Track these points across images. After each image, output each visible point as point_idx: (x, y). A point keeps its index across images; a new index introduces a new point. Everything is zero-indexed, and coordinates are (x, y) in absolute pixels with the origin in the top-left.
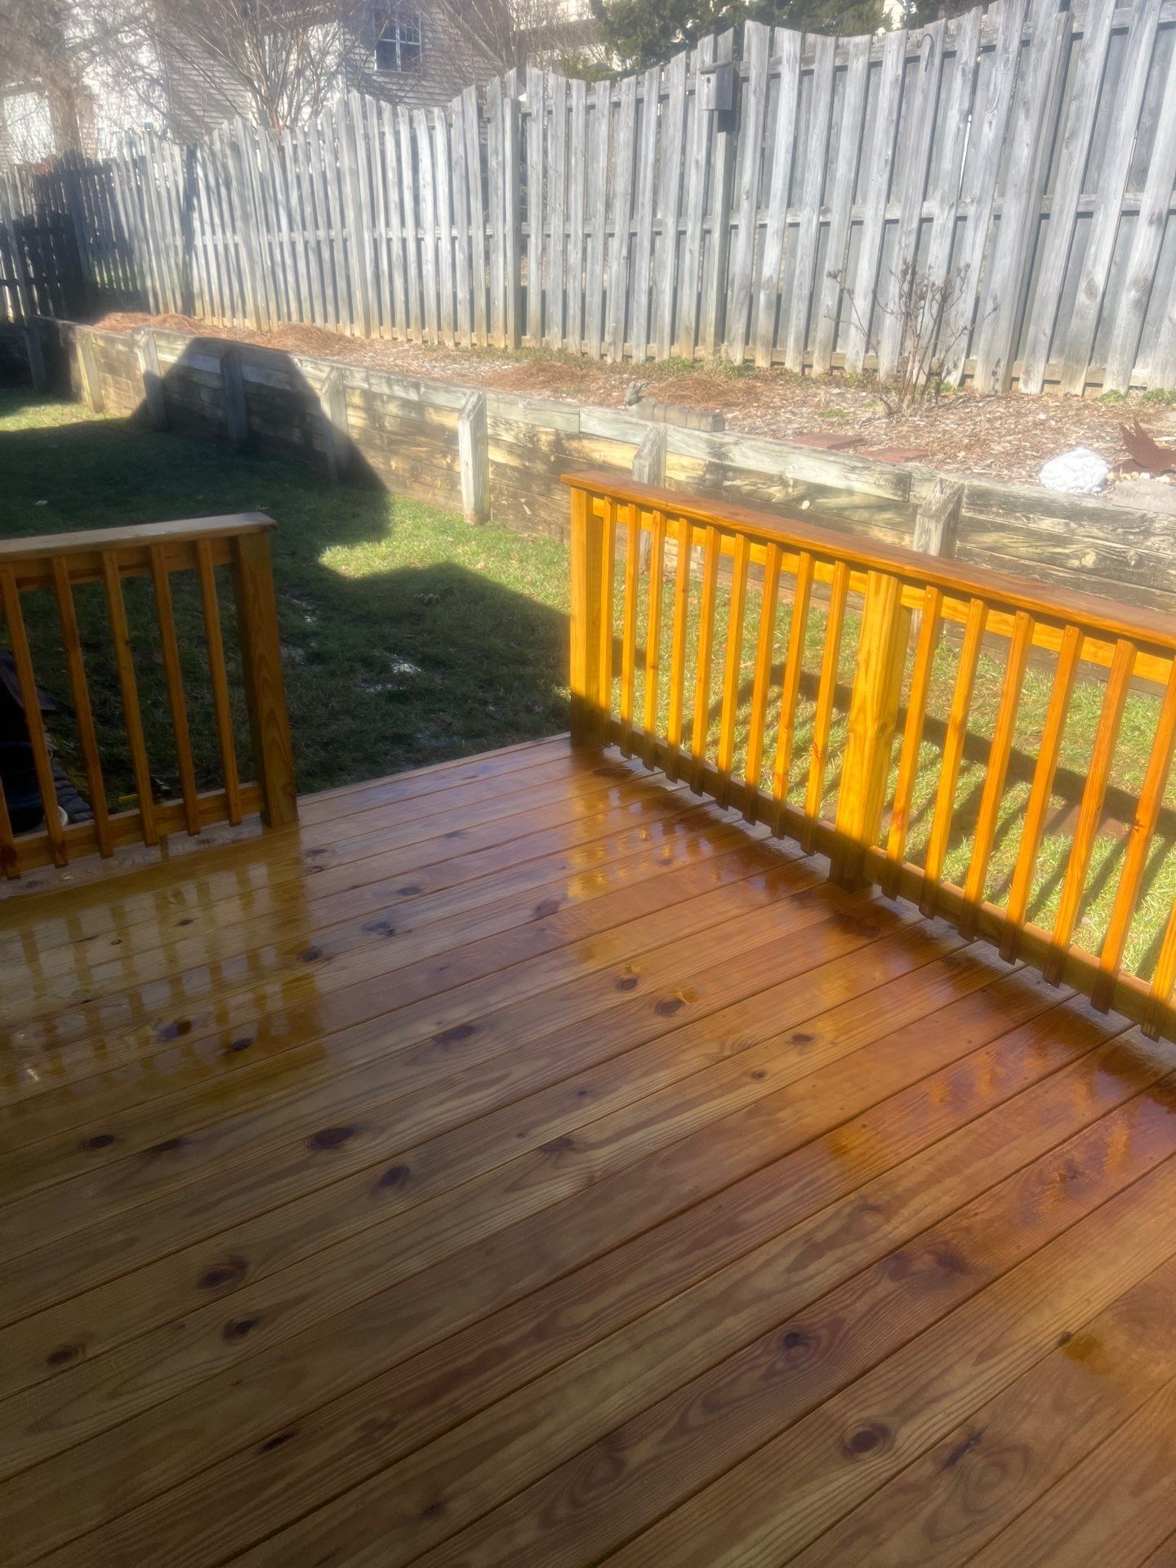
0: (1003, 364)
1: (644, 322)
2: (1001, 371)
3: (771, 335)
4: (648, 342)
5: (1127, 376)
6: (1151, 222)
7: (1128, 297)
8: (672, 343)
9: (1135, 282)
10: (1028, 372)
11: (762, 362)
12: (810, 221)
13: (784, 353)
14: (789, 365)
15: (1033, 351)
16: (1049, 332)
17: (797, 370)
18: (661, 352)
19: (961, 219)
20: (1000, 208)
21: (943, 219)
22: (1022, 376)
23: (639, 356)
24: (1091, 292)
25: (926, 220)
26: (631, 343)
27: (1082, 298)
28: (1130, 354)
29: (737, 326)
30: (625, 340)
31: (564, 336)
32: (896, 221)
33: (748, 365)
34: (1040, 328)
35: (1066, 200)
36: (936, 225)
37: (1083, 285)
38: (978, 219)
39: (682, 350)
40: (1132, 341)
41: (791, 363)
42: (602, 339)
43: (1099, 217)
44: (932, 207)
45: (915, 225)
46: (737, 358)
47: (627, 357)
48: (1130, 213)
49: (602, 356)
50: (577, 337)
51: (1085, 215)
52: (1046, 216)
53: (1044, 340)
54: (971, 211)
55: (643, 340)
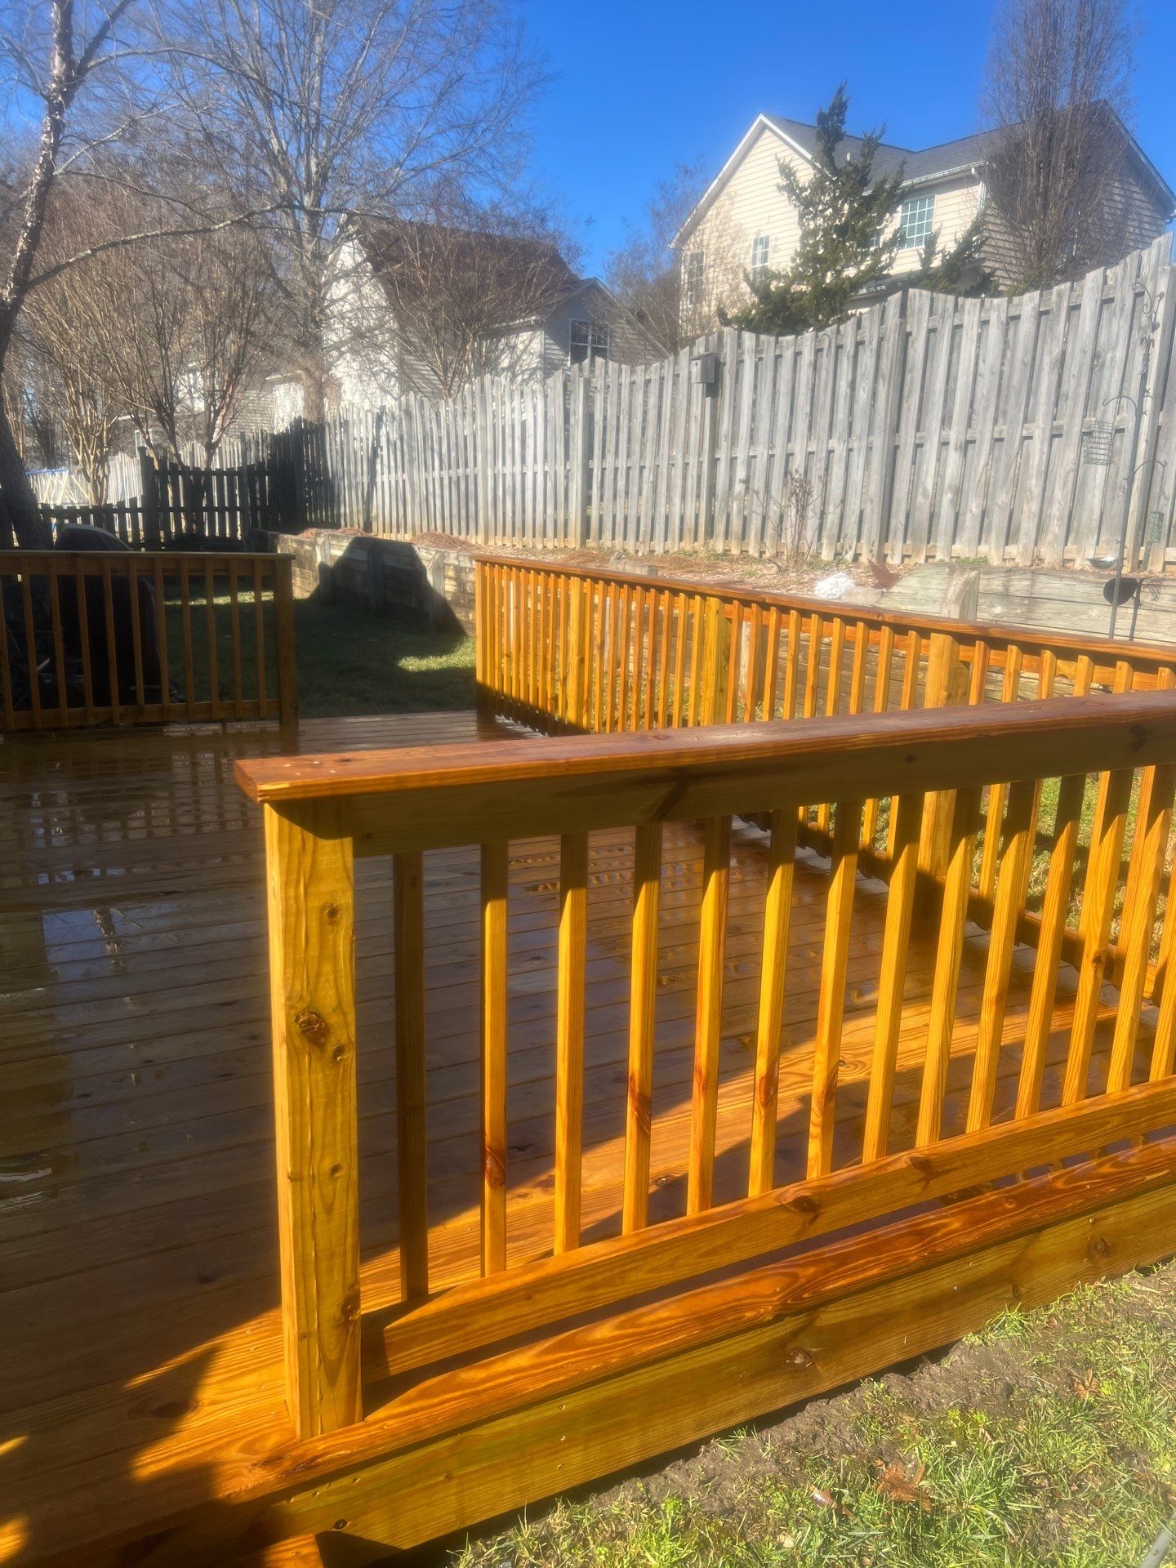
0: (876, 543)
1: (663, 526)
2: (875, 549)
3: (740, 532)
4: (666, 540)
5: (950, 551)
6: (956, 449)
7: (948, 497)
8: (681, 539)
9: (950, 488)
10: (893, 550)
11: (735, 551)
12: (763, 454)
13: (748, 544)
14: (751, 552)
15: (895, 535)
16: (903, 522)
17: (756, 555)
18: (673, 546)
19: (850, 450)
20: (872, 443)
21: (840, 450)
22: (889, 552)
23: (659, 550)
24: (925, 495)
25: (830, 452)
26: (655, 542)
27: (920, 498)
28: (950, 535)
29: (720, 527)
30: (652, 540)
31: (613, 538)
32: (813, 453)
33: (726, 552)
34: (898, 521)
35: (907, 438)
36: (836, 455)
37: (921, 490)
38: (859, 450)
39: (687, 545)
40: (951, 526)
41: (753, 552)
42: (637, 539)
43: (927, 447)
44: (834, 443)
45: (824, 455)
46: (720, 548)
47: (652, 552)
48: (945, 444)
49: (637, 551)
50: (621, 539)
51: (918, 446)
52: (897, 448)
53: (901, 528)
54: (855, 445)
55: (662, 539)
